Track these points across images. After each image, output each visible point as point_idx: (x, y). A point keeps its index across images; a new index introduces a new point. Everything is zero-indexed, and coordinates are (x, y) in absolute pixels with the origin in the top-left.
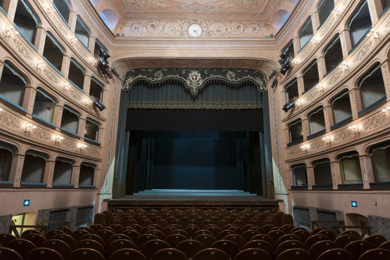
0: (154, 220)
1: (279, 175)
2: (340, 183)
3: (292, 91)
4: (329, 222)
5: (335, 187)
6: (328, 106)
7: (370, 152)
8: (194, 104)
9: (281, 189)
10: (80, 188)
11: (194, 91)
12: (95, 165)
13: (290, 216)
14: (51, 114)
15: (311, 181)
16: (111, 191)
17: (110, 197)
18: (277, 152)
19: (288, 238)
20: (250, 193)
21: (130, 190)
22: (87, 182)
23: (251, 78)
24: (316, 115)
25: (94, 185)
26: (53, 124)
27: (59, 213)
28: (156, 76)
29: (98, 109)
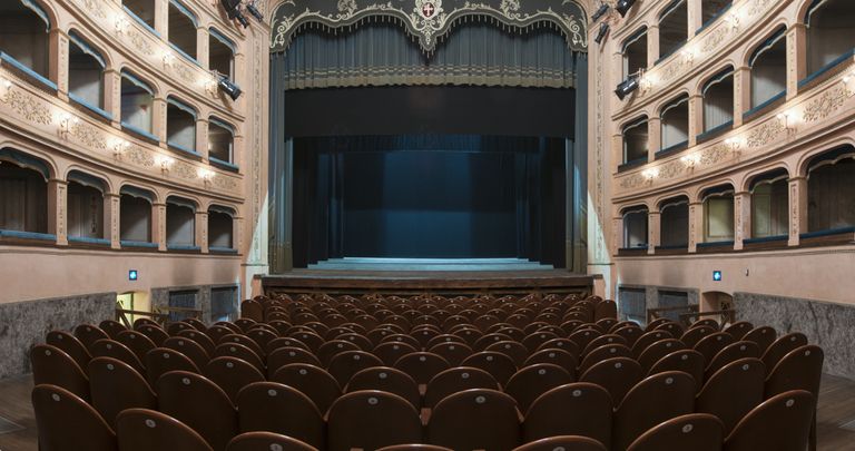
0: (351, 316)
1: (598, 227)
2: (701, 241)
3: (636, 56)
4: (674, 308)
5: (692, 249)
6: (698, 96)
7: (751, 189)
8: (427, 74)
9: (600, 254)
10: (211, 253)
11: (428, 42)
12: (233, 211)
13: (612, 303)
14: (149, 116)
15: (654, 238)
16: (265, 261)
17: (265, 271)
18: (597, 181)
19: (605, 341)
20: (542, 263)
21: (300, 261)
22: (223, 242)
23: (555, 15)
24: (676, 113)
25: (234, 247)
26: (154, 136)
27: (182, 294)
28: (341, 10)
29: (227, 96)
